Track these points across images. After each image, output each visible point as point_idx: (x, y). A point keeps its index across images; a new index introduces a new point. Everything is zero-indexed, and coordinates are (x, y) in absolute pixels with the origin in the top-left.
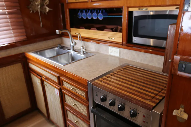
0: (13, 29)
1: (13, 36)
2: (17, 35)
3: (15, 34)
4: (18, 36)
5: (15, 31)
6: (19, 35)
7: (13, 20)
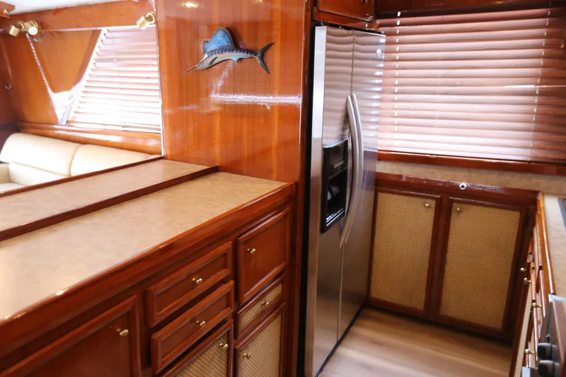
0: (536, 130)
1: (531, 145)
2: (543, 146)
3: (536, 143)
4: (544, 149)
5: (540, 135)
6: (547, 147)
7: (546, 109)
